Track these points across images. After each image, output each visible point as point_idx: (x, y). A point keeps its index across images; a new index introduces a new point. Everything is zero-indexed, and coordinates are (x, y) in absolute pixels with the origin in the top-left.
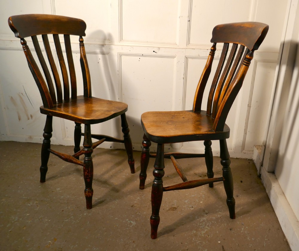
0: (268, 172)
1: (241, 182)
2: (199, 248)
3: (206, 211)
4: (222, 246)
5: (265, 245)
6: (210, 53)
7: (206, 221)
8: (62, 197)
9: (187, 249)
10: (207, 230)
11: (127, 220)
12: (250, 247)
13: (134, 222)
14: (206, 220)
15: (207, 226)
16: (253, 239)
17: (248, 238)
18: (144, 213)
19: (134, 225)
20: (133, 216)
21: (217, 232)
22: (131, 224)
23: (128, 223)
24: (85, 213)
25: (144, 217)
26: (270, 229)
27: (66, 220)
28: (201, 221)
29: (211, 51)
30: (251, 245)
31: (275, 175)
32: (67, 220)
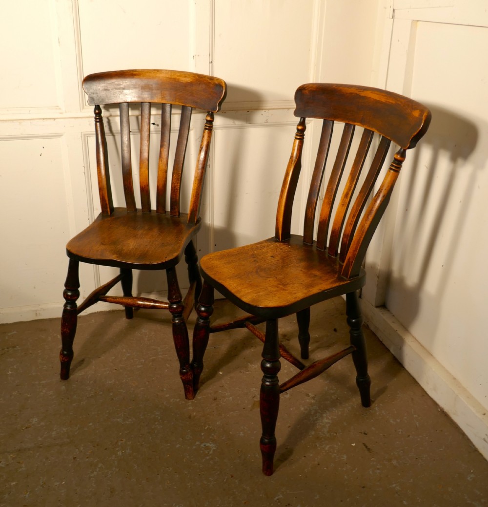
0: (376, 307)
1: (335, 330)
2: (333, 456)
3: (310, 394)
4: (363, 444)
5: (418, 425)
6: (297, 135)
7: (320, 411)
8: (54, 433)
9: (316, 463)
10: (329, 425)
11: (197, 443)
12: (400, 433)
13: (210, 444)
14: (318, 408)
15: (325, 418)
16: (398, 421)
17: (392, 421)
18: (218, 424)
19: (214, 448)
20: (203, 434)
21: (345, 423)
22: (207, 448)
23: (202, 447)
24: (118, 451)
25: (221, 429)
26: (412, 399)
27: (92, 472)
28: (312, 413)
29: (297, 132)
30: (401, 430)
31: (389, 311)
32: (95, 473)
